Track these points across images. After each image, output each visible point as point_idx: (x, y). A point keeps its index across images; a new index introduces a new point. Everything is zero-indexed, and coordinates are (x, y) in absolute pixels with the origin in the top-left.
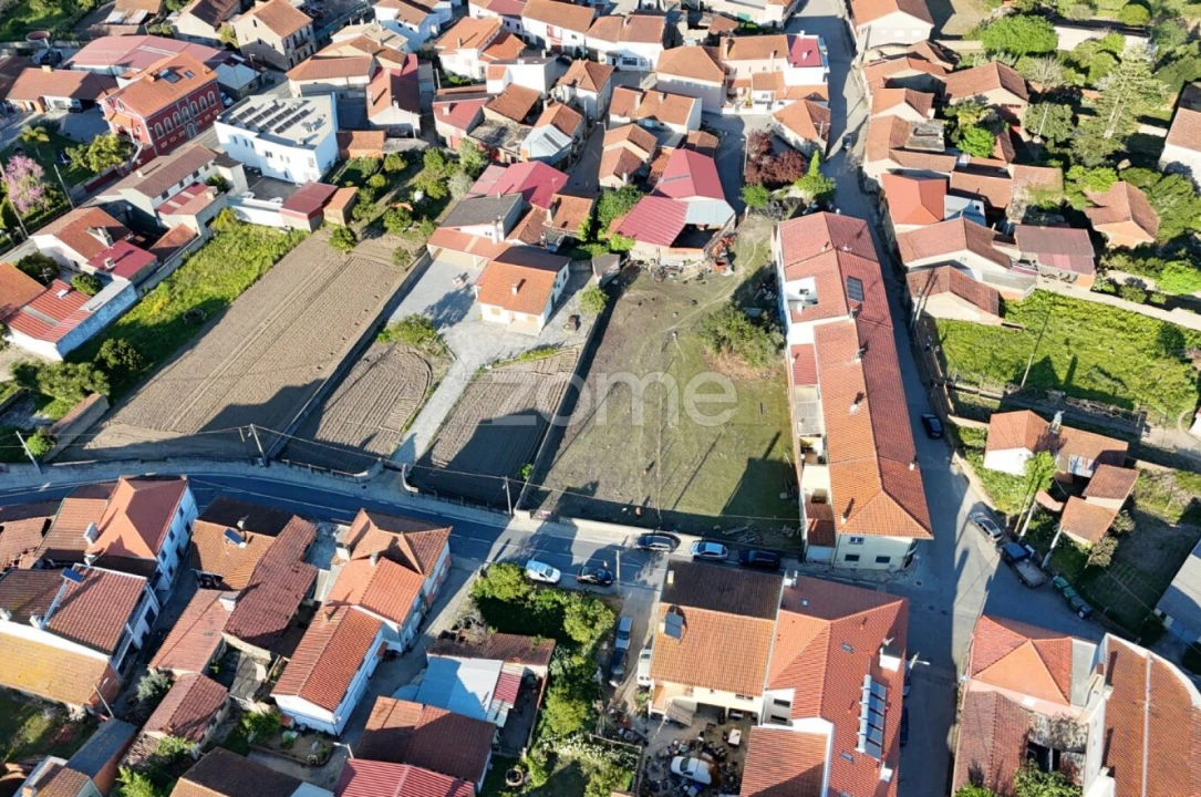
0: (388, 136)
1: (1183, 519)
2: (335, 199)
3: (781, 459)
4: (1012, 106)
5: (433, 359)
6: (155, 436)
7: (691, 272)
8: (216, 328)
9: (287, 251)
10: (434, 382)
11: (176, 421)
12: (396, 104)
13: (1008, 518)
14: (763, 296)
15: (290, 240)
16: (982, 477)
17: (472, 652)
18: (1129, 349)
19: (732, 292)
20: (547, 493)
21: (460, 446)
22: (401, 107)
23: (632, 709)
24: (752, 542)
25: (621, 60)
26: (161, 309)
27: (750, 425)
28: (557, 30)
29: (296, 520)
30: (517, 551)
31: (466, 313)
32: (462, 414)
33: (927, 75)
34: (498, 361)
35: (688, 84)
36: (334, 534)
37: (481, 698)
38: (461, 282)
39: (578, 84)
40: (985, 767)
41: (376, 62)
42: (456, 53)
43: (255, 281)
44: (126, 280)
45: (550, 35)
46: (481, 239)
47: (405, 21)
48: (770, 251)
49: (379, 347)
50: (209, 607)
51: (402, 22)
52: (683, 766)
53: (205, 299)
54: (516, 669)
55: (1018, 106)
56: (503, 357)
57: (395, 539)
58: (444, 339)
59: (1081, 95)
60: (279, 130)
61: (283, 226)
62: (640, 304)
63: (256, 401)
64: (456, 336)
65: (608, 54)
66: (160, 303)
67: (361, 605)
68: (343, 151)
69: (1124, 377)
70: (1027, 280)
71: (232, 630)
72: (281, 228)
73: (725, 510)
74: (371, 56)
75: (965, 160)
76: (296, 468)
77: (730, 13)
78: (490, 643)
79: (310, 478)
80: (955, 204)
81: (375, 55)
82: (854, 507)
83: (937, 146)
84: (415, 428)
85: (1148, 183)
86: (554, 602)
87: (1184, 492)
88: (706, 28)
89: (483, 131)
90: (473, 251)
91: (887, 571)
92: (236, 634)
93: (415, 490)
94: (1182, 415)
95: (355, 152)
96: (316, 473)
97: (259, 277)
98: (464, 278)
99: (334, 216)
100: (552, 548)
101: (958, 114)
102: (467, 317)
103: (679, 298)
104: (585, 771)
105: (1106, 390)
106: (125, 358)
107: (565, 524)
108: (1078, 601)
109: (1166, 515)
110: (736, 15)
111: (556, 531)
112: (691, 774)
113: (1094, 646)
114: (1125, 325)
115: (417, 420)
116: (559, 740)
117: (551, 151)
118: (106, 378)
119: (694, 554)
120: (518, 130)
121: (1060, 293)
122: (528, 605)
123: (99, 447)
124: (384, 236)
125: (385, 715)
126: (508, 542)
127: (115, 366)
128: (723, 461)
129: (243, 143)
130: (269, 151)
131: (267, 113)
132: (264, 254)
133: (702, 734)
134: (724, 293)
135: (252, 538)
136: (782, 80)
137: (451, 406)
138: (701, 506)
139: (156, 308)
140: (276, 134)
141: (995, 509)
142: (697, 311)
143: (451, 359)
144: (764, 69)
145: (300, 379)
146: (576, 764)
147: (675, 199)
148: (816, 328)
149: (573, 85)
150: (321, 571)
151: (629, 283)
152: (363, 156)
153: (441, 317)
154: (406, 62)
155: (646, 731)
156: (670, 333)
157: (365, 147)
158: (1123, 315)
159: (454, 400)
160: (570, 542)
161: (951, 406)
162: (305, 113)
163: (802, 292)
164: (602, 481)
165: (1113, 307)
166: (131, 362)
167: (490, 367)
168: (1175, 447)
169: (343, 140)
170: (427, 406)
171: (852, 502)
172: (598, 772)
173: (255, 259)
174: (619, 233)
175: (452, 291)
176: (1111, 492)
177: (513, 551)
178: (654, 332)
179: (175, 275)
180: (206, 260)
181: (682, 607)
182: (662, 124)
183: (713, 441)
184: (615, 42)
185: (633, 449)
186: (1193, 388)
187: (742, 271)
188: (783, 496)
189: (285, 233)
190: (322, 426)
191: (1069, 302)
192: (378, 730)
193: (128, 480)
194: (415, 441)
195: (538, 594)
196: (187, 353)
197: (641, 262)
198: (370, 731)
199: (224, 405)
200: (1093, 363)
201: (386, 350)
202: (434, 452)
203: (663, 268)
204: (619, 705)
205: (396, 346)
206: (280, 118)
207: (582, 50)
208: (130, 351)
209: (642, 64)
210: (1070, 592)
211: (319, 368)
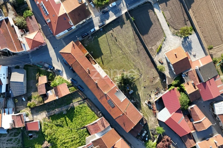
3: (98, 59)
5: (176, 31)
7: (153, 96)
10: (170, 26)
13: (56, 75)
14: (134, 100)
16: (65, 80)
18: (60, 137)
19: (140, 96)
20: (127, 20)
21: (151, 17)
31: (183, 47)
32: (157, 24)
34: (164, 40)
38: (193, 54)
40: (30, 20)
49: (189, 25)
56: (164, 42)
58: (180, 37)
62: (154, 78)
64: (178, 40)
69: (57, 127)
73: (98, 41)
82: (73, 48)
94: (43, 123)
98: (194, 56)
103: (148, 86)
105: (58, 120)
107: (118, 16)
113: (27, 50)
115: (163, 15)
119: (95, 27)
128: (106, 51)
137: (161, 23)
138: (102, 38)
141: (59, 76)
142: (142, 85)
143: (173, 34)
151: (161, 82)
156: (141, 75)
160: (115, 14)
161: (79, 94)
164: (121, 29)
167: (164, 38)
170: (165, 20)
177: (121, 5)
178: (145, 73)
181: (81, 5)
185: (123, 41)
191: (78, 145)
194: (158, 11)
197: (165, 90)
200: (64, 128)
201: (187, 26)
202: (153, 12)
203: (160, 93)
211: (194, 12)
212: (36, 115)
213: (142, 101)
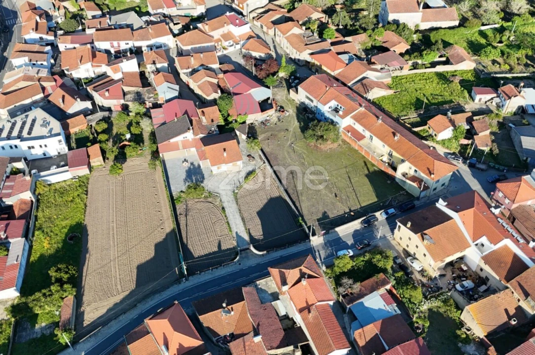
0: (85, 116)
1: (500, 129)
2: (90, 154)
4: (320, 18)
5: (210, 200)
7: (274, 119)
8: (90, 237)
9: (87, 187)
10: (221, 209)
11: (119, 287)
12: (78, 100)
13: (457, 153)
14: (308, 117)
15: (83, 182)
16: (440, 144)
17: (361, 295)
18: (434, 85)
19: (296, 121)
21: (260, 227)
22: (81, 100)
23: (424, 280)
24: (397, 203)
25: (155, 47)
26: (49, 244)
27: (353, 164)
28: (115, 44)
30: (325, 252)
31: (204, 175)
32: (245, 215)
33: (283, 15)
34: (237, 187)
35: (199, 47)
36: (259, 287)
37: (384, 308)
38: (187, 164)
39: (157, 62)
41: (41, 85)
42: (79, 68)
43: (85, 208)
44: (20, 238)
45: (113, 47)
46: (182, 141)
47: (37, 61)
48: (293, 100)
49: (180, 208)
50: (244, 347)
51: (35, 63)
52: (462, 286)
53: (68, 228)
54: (382, 291)
55: (323, 17)
56: (238, 184)
57: (301, 270)
58: (206, 189)
59: (335, 7)
60: (29, 133)
61: (72, 177)
62: (268, 139)
63: (148, 258)
64: (209, 186)
65: (147, 46)
66: (46, 242)
67: (319, 301)
68: (67, 131)
69: (443, 94)
70: (388, 74)
71: (270, 348)
72: (72, 179)
73: (378, 197)
74: (37, 82)
75: (329, 41)
76: (203, 273)
77: (180, 14)
78: (363, 289)
79: (212, 274)
80: (345, 58)
81: (39, 81)
82: (431, 170)
83: (318, 39)
84: (234, 230)
85: (393, 29)
86: (363, 261)
87: (494, 121)
88: (179, 23)
89: (128, 97)
90: (184, 147)
91: (444, 188)
92: (272, 348)
93: (265, 252)
94: (468, 98)
95: (72, 131)
96: (214, 270)
97: (86, 205)
98: (185, 160)
99: (97, 161)
101: (310, 26)
102: (205, 176)
103: (280, 131)
104: (436, 310)
105: (442, 100)
106: (71, 272)
107: (332, 233)
108: (501, 168)
109: (494, 130)
110: (183, 15)
111: (331, 237)
112: (467, 287)
113: (529, 176)
114: (426, 78)
115: (231, 226)
116: (419, 305)
117: (176, 94)
118: (71, 286)
119: (386, 217)
120: (145, 91)
121: (399, 75)
122: (356, 268)
123: (92, 320)
124: (128, 160)
125: (363, 337)
126: (319, 252)
127: (68, 278)
128: (358, 181)
129: (9, 148)
130: (30, 145)
131: (12, 128)
132: (76, 194)
133: (453, 274)
134: (294, 121)
135: (232, 308)
136: (233, 34)
137: (239, 213)
138: (369, 200)
139: (44, 245)
140: (28, 136)
141: (452, 152)
142: (291, 133)
143: (217, 196)
144: (223, 32)
145: (160, 237)
146: (430, 310)
147: (245, 93)
148: (352, 117)
149: (154, 63)
150: (273, 303)
151: (256, 133)
152: (77, 131)
153: (194, 181)
154: (55, 81)
155: (437, 284)
156: (290, 146)
157: (78, 126)
158: (422, 75)
159: (237, 210)
160: (340, 238)
161: (409, 126)
162: (34, 121)
163: (329, 108)
164: (326, 210)
165: (417, 73)
166: (74, 272)
167: (237, 191)
168: (476, 109)
169: (65, 127)
170: (229, 219)
171: (428, 169)
172: (440, 307)
173: (73, 198)
174: (240, 114)
175: (187, 169)
176: (484, 129)
177: (324, 253)
178: (284, 147)
179: (37, 225)
180: (48, 211)
181: (424, 232)
182: (207, 67)
183: (347, 175)
184: (150, 40)
185: (324, 192)
186: (462, 89)
187: (291, 112)
188: (388, 182)
189: (77, 180)
190: (192, 251)
191: (403, 77)
192: (366, 344)
193: (150, 319)
194: (240, 234)
195: (354, 262)
196: (88, 256)
197: (252, 124)
198: (363, 347)
199: (135, 268)
200: (429, 93)
201: (185, 206)
202: (252, 235)
203: (262, 123)
204: (420, 282)
205: (187, 202)
206: (22, 128)
207: (133, 48)
208: (69, 267)
209: (165, 46)
210: (497, 166)
211: (162, 229)
213: (295, 115)
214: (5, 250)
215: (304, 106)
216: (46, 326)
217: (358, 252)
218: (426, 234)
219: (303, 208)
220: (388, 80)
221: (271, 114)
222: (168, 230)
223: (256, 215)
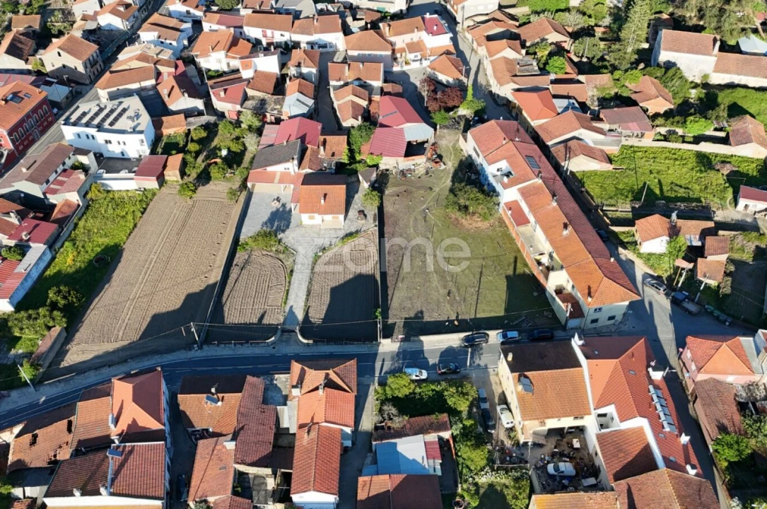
0: (186, 117)
1: (755, 258)
2: (168, 164)
3: (524, 272)
4: (562, 42)
5: (281, 256)
6: (110, 347)
7: (421, 171)
8: (120, 265)
9: (148, 205)
10: (289, 271)
11: (121, 334)
12: (186, 95)
13: (664, 278)
14: (469, 177)
15: (147, 198)
16: (642, 258)
17: (400, 434)
18: (685, 170)
19: (450, 179)
20: (395, 324)
21: (325, 308)
22: (190, 96)
23: (508, 443)
24: (530, 326)
25: (317, 46)
26: (74, 260)
27: (497, 256)
28: (269, 32)
29: (250, 379)
30: (392, 365)
31: (290, 222)
32: (316, 287)
33: (508, 30)
34: (324, 249)
35: (369, 55)
36: (275, 382)
37: (420, 461)
38: (278, 203)
39: (302, 65)
40: (725, 422)
41: (156, 68)
42: (210, 56)
43: (133, 229)
44: (42, 245)
45: (265, 36)
46: (282, 173)
47: (166, 39)
48: (462, 150)
49: (240, 256)
50: (213, 451)
51: (163, 41)
52: (557, 469)
53: (103, 247)
54: (432, 437)
55: (565, 42)
56: (327, 245)
57: (327, 375)
58: (283, 242)
59: (594, 30)
60: (111, 124)
61: (137, 188)
62: (398, 196)
63: (171, 309)
64: (290, 238)
65: (308, 43)
66: (71, 257)
67: (326, 422)
68: (158, 132)
69: (690, 186)
70: (617, 140)
71: (240, 462)
72: (137, 190)
73: (506, 310)
74: (152, 65)
75: (553, 77)
76: (223, 346)
77: (371, 8)
78: (408, 426)
79: (234, 350)
80: (560, 104)
81: (155, 64)
82: (592, 290)
83: (535, 71)
84: (290, 303)
85: (659, 75)
86: (433, 390)
87: (750, 243)
88: (362, 19)
89: (249, 103)
90: (281, 181)
91: (614, 324)
92: (243, 463)
93: (311, 342)
94: (728, 201)
95: (166, 131)
96: (238, 346)
97: (135, 226)
98: (278, 199)
99: (172, 175)
100: (413, 357)
101: (537, 50)
102: (292, 225)
103: (419, 188)
104: (499, 488)
105: (684, 195)
106: (70, 298)
107: (414, 341)
108: (723, 317)
109: (745, 258)
110: (375, 9)
111: (410, 346)
112: (563, 472)
113: (751, 339)
114: (675, 156)
115: (289, 297)
116: (476, 474)
117: (305, 110)
118: (62, 315)
119: (501, 340)
120: (273, 100)
121: (636, 145)
122: (417, 397)
123: (72, 363)
124: (211, 183)
125: (367, 488)
126: (383, 360)
127: (65, 305)
128: (491, 281)
129: (85, 137)
130: (108, 139)
131: (97, 114)
132: (132, 210)
133: (555, 447)
134: (446, 180)
135: (223, 397)
136: (424, 45)
137: (307, 283)
138: (491, 311)
139: (68, 260)
140: (110, 127)
141: (656, 275)
142: (434, 194)
143: (293, 253)
144: (412, 39)
145: (197, 286)
146: (491, 486)
147: (395, 127)
148: (519, 190)
149: (299, 65)
150: (278, 407)
151: (386, 184)
152: (172, 133)
153: (274, 228)
154: (176, 67)
155: (522, 454)
156: (424, 210)
157: (173, 127)
158: (673, 151)
159: (308, 279)
160: (422, 352)
161: (608, 221)
162: (124, 110)
163: (498, 170)
164: (424, 309)
165: (666, 148)
166: (75, 300)
167: (321, 254)
168: (732, 220)
169: (157, 125)
170: (292, 286)
171: (589, 288)
172: (507, 487)
173: (127, 214)
174: (371, 154)
175: (274, 209)
176: (719, 251)
177: (390, 365)
178: (414, 211)
179: (73, 235)
180: (91, 221)
181: (525, 373)
182: (365, 82)
183: (480, 270)
184: (312, 35)
185: (434, 285)
186: (727, 185)
187: (450, 165)
188: (535, 294)
189: (141, 193)
190: (226, 314)
191: (642, 149)
192: (366, 499)
194: (294, 311)
195: (420, 388)
196: (107, 286)
197: (387, 170)
198: (361, 501)
199: (150, 316)
200: (670, 181)
201: (247, 256)
202: (310, 315)
203: (402, 171)
204: (499, 443)
205: (253, 252)
206: (108, 116)
207: (289, 43)
208: (72, 292)
209: (331, 47)
210: (717, 313)
211: (206, 277)
212: (747, 222)
213: (452, 170)
214: (19, 254)
215: (470, 161)
216: (22, 353)
217: (434, 377)
218: (526, 377)
219: (395, 299)
220: (613, 150)
221: (420, 163)
222: (212, 281)
223: (329, 291)
